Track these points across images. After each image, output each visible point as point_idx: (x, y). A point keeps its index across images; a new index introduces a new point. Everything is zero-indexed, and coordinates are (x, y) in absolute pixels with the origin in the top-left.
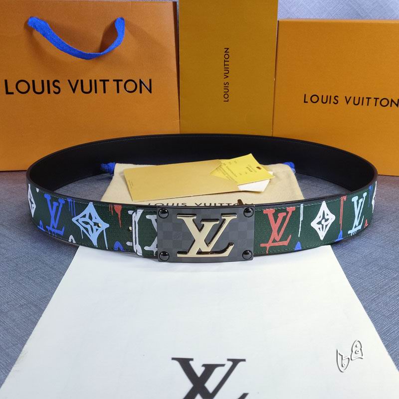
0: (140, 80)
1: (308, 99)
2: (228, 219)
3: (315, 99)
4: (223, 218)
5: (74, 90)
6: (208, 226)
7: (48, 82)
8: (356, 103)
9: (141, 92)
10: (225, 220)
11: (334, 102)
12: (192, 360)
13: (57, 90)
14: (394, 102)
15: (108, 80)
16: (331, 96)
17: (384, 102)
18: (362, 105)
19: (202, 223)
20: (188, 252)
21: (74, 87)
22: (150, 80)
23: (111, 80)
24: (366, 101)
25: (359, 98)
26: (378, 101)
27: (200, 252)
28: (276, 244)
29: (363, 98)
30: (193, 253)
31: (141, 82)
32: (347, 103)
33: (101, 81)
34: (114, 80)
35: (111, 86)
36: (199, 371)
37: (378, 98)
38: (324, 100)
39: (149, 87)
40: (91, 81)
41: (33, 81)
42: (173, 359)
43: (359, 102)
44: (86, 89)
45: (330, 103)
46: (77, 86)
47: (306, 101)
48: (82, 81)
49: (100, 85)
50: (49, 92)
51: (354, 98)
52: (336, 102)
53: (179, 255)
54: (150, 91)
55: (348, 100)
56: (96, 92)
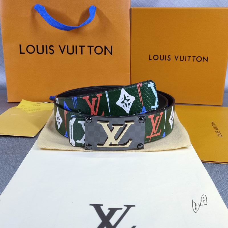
0: (105, 46)
1: (152, 58)
2: (129, 124)
3: (156, 57)
4: (126, 123)
5: (62, 52)
6: (117, 128)
7: (46, 46)
8: (182, 59)
9: (105, 54)
10: (127, 124)
11: (168, 60)
12: (102, 205)
13: (52, 52)
14: (205, 59)
15: (84, 46)
16: (166, 56)
17: (199, 59)
18: (185, 61)
19: (113, 126)
20: (104, 144)
21: (62, 50)
22: (112, 47)
23: (86, 46)
24: (187, 58)
25: (184, 56)
26: (195, 58)
27: (111, 145)
28: (155, 135)
29: (186, 56)
30: (107, 145)
31: (105, 48)
32: (176, 59)
33: (80, 46)
34: (88, 46)
35: (86, 50)
36: (106, 212)
37: (195, 57)
38: (162, 59)
39: (110, 51)
40: (73, 46)
41: (37, 46)
42: (90, 205)
43: (183, 59)
44: (71, 51)
45: (165, 60)
46: (65, 49)
47: (150, 59)
48: (68, 46)
49: (79, 49)
50: (47, 53)
51: (181, 56)
52: (169, 59)
53: (98, 146)
54: (111, 54)
55: (176, 58)
56: (76, 54)
